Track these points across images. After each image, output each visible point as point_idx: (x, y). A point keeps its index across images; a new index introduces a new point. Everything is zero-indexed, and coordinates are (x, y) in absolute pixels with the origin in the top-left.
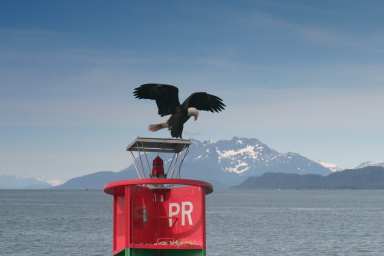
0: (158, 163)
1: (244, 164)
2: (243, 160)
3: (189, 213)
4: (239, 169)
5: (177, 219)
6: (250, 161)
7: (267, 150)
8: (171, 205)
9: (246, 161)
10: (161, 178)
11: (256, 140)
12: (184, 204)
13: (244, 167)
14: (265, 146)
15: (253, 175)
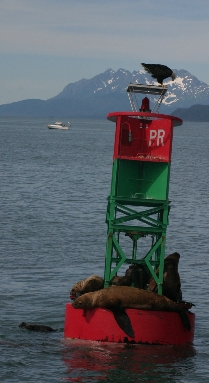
0: (146, 102)
1: (173, 96)
2: (172, 92)
3: (162, 138)
4: (168, 100)
5: (154, 141)
6: (178, 92)
7: (196, 82)
8: (151, 131)
9: (174, 92)
10: (147, 112)
11: (186, 72)
12: (160, 131)
13: (173, 99)
14: (194, 78)
15: (181, 106)
